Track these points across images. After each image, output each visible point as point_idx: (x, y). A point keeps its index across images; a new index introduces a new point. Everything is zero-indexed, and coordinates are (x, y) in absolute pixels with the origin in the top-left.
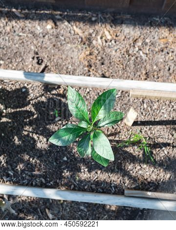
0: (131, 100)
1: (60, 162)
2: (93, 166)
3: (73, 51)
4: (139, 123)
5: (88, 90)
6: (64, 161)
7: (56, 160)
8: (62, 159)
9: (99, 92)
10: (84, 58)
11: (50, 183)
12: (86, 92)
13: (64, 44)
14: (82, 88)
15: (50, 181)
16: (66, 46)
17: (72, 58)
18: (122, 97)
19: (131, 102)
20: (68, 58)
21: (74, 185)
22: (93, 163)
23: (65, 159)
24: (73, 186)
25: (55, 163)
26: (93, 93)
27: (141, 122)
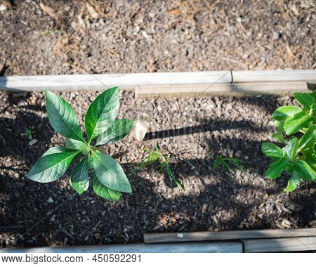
0: (138, 103)
1: (43, 206)
2: (93, 207)
3: (43, 41)
4: (154, 134)
5: (73, 95)
6: (50, 204)
7: (37, 204)
8: (46, 202)
9: (90, 95)
10: (61, 50)
11: (32, 239)
12: (71, 99)
13: (29, 31)
14: (64, 93)
15: (31, 237)
16: (33, 33)
17: (43, 51)
18: (125, 100)
19: (139, 105)
20: (36, 52)
21: (69, 237)
22: (93, 202)
23: (51, 200)
24: (66, 239)
25: (35, 209)
26: (81, 99)
27: (156, 132)
